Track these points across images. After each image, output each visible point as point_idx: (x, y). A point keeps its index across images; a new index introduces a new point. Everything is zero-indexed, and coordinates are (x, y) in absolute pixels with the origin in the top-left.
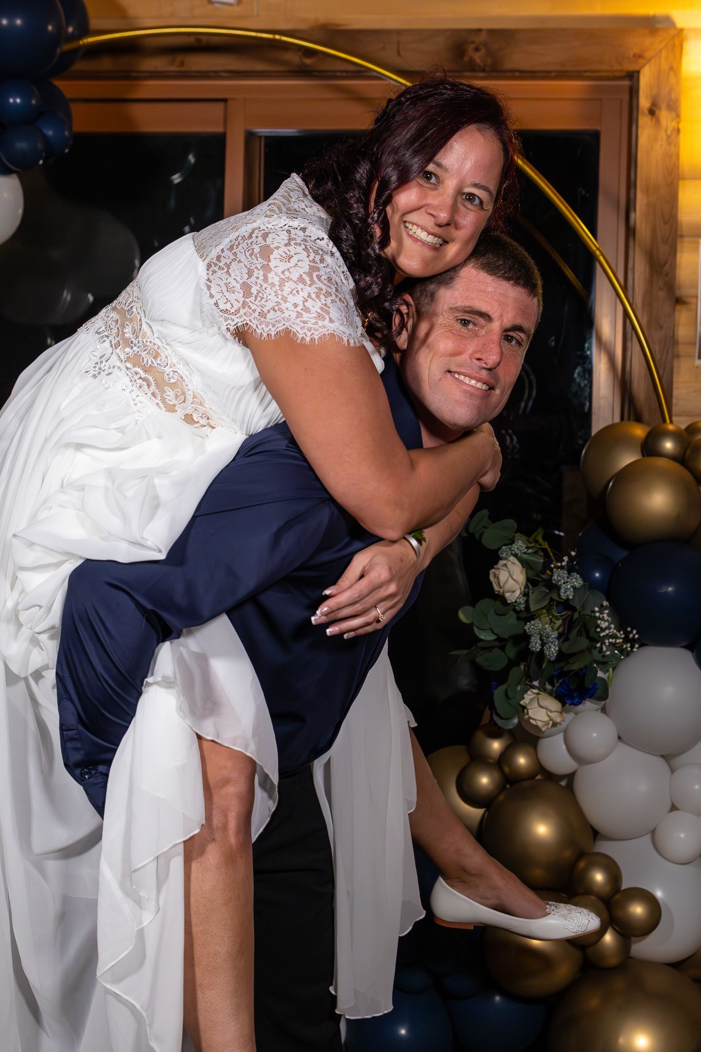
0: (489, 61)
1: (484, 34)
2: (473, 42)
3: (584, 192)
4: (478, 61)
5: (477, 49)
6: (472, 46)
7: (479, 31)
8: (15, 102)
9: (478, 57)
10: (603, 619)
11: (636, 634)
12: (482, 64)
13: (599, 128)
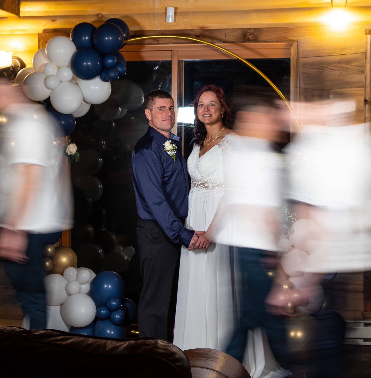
0: (254, 38)
1: (252, 29)
2: (249, 32)
3: (286, 77)
4: (251, 38)
5: (250, 35)
6: (249, 34)
7: (251, 29)
8: (110, 61)
9: (250, 37)
10: (286, 211)
11: (296, 214)
12: (252, 39)
13: (290, 57)
